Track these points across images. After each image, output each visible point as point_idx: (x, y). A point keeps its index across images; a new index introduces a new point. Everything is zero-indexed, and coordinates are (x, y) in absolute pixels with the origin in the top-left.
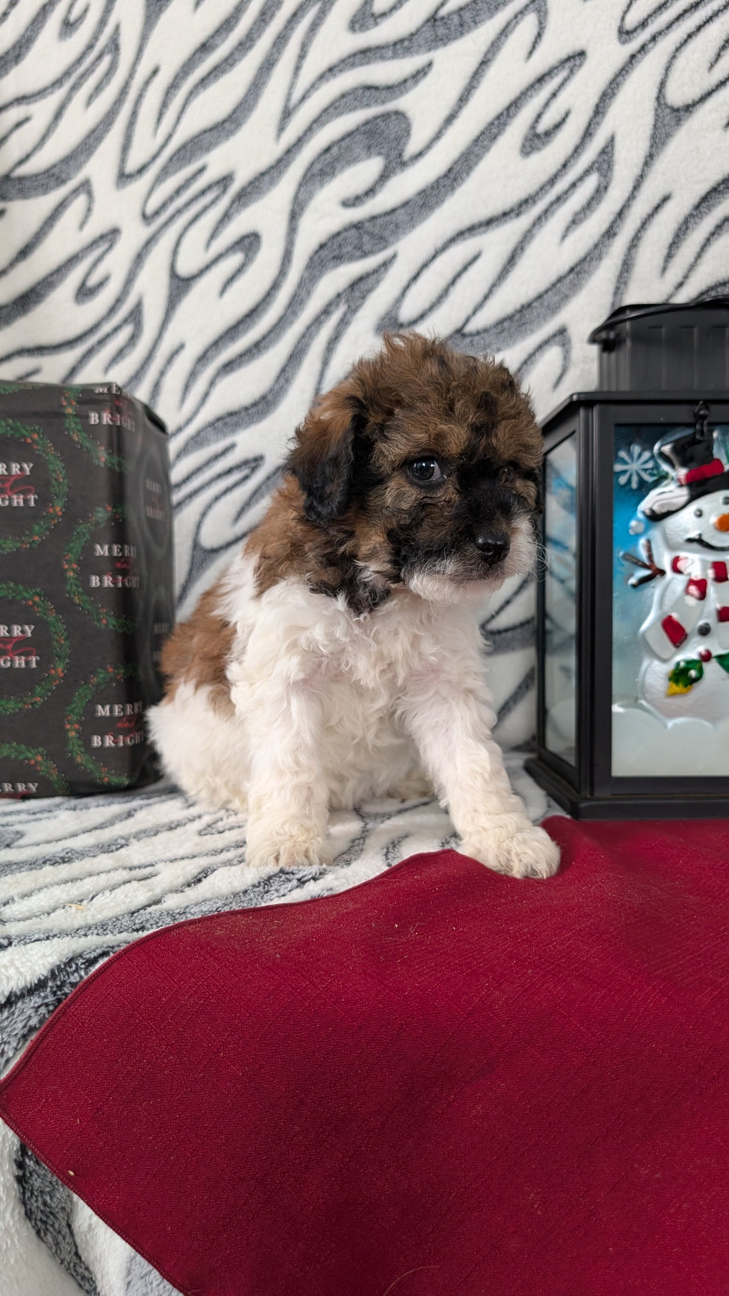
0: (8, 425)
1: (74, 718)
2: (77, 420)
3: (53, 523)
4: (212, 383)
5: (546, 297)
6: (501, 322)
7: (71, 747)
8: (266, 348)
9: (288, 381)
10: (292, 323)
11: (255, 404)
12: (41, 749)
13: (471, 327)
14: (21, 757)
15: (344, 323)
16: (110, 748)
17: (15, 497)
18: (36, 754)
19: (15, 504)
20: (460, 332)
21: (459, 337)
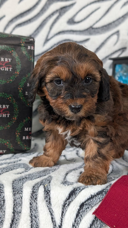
0: (5, 47)
1: (18, 131)
2: (25, 48)
3: (16, 76)
7: (17, 140)
8: (32, 21)
10: (41, 15)
12: (8, 140)
13: (95, 26)
14: (3, 143)
16: (27, 140)
17: (6, 68)
18: (7, 142)
19: (6, 70)
20: (91, 27)
21: (91, 29)
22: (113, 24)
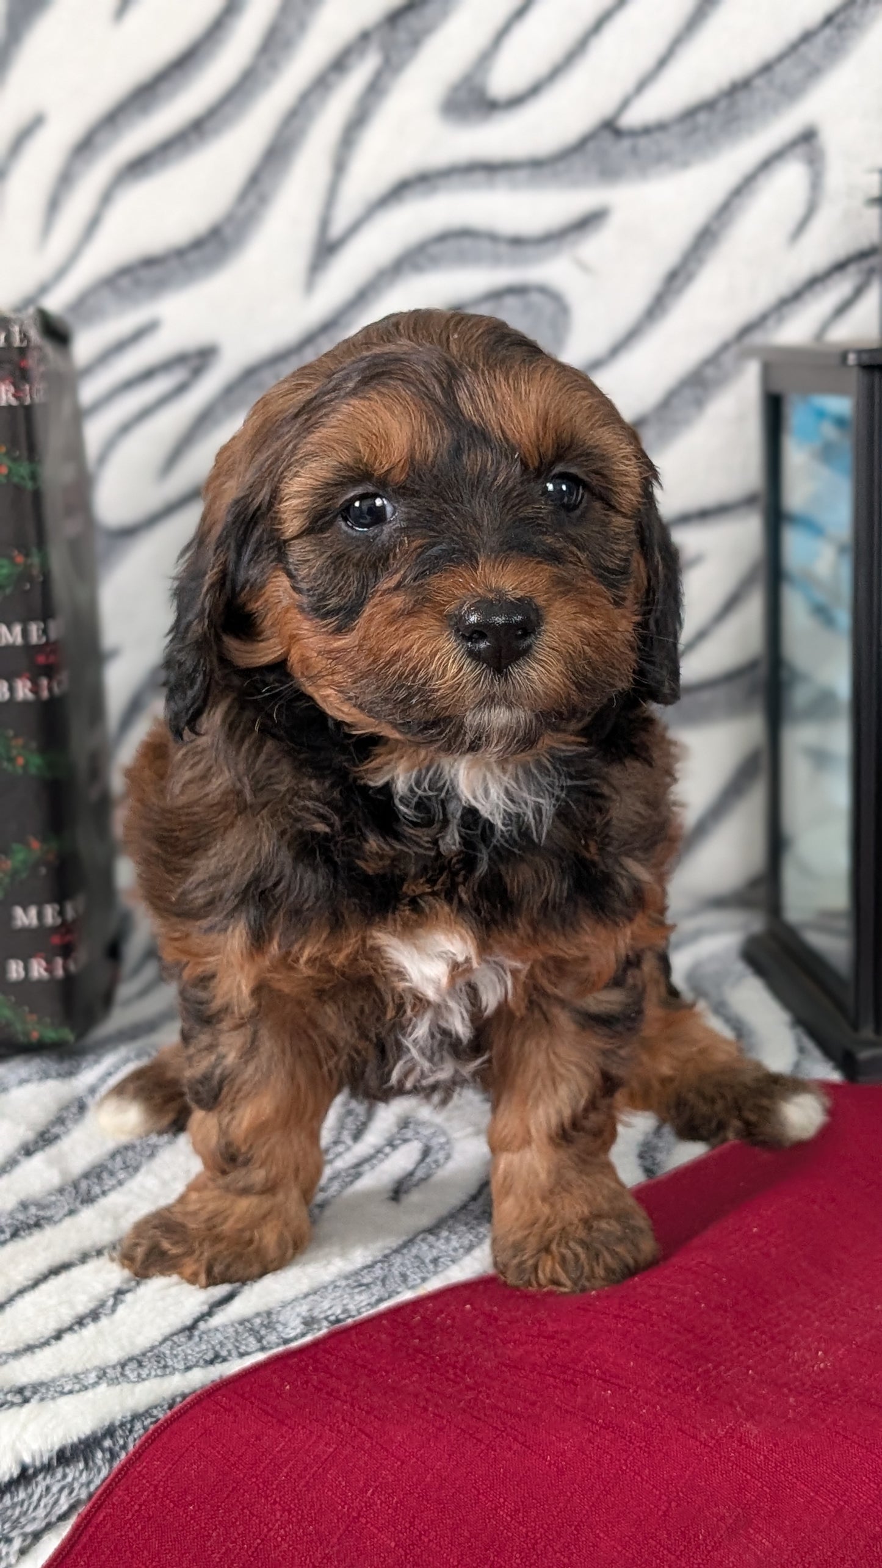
4: (106, 198)
5: (780, 70)
6: (690, 114)
8: (217, 132)
9: (264, 200)
10: (267, 84)
11: (197, 244)
13: (633, 118)
15: (375, 91)
20: (610, 127)
21: (607, 138)
22: (759, 82)
